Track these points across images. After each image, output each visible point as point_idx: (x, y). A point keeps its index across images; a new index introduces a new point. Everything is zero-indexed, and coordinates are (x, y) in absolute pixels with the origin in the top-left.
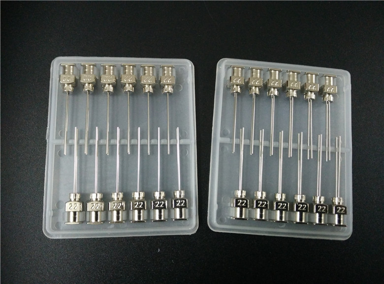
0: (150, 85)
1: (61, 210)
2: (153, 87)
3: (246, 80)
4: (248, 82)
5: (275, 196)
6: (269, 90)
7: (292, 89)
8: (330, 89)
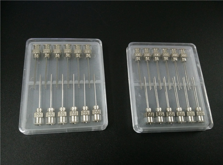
0: (79, 54)
6: (154, 58)
7: (165, 57)
8: (184, 55)
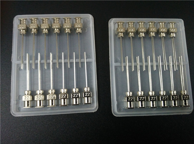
0: (68, 28)
1: (21, 101)
2: (71, 30)
3: (126, 30)
4: (127, 31)
5: (148, 93)
6: (139, 34)
7: (152, 32)
8: (173, 30)
